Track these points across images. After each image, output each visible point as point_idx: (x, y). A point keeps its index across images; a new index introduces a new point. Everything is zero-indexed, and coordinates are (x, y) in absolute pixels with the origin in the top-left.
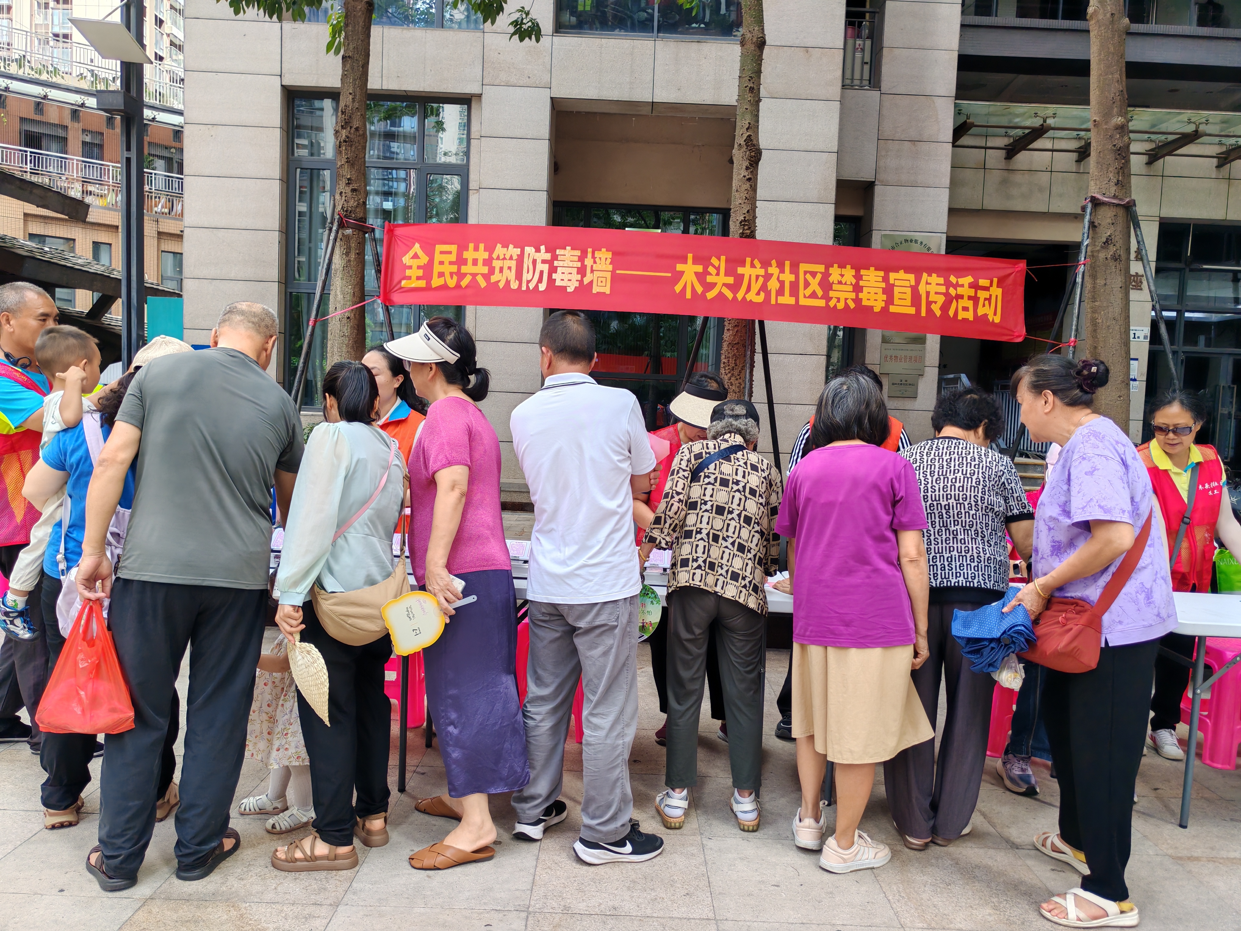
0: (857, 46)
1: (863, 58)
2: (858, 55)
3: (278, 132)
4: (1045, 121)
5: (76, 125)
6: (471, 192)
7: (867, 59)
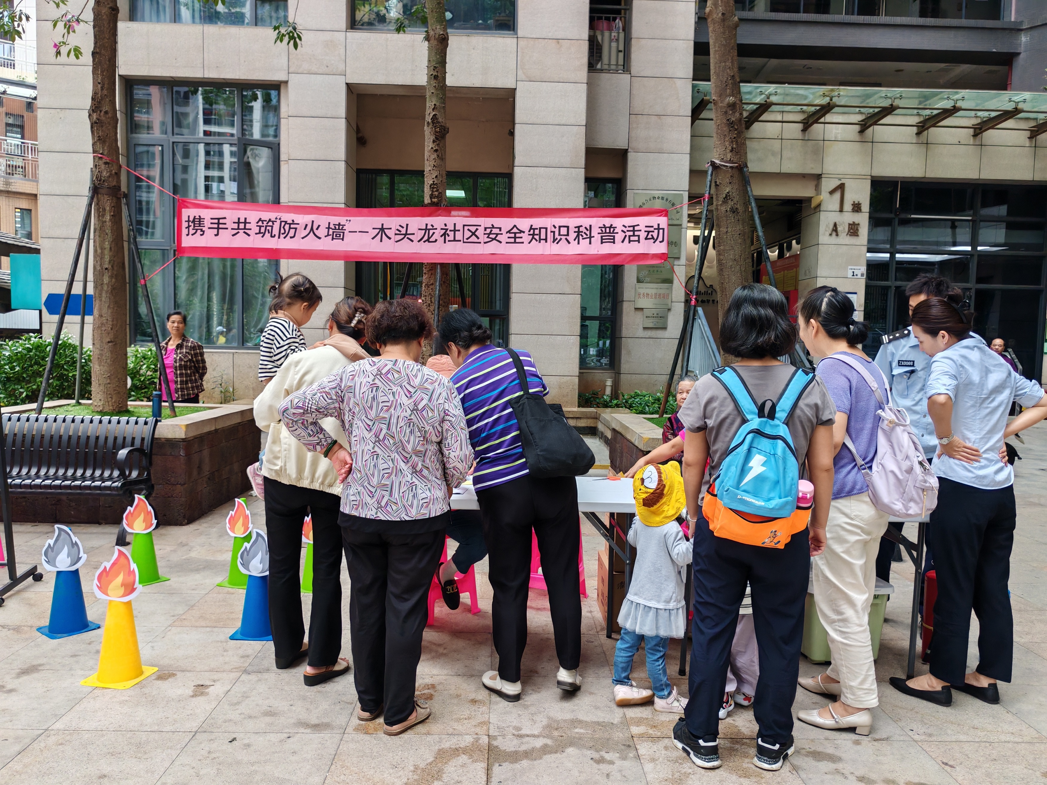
0: (613, 37)
1: (618, 47)
2: (614, 45)
4: (768, 98)
6: (280, 163)
7: (621, 48)
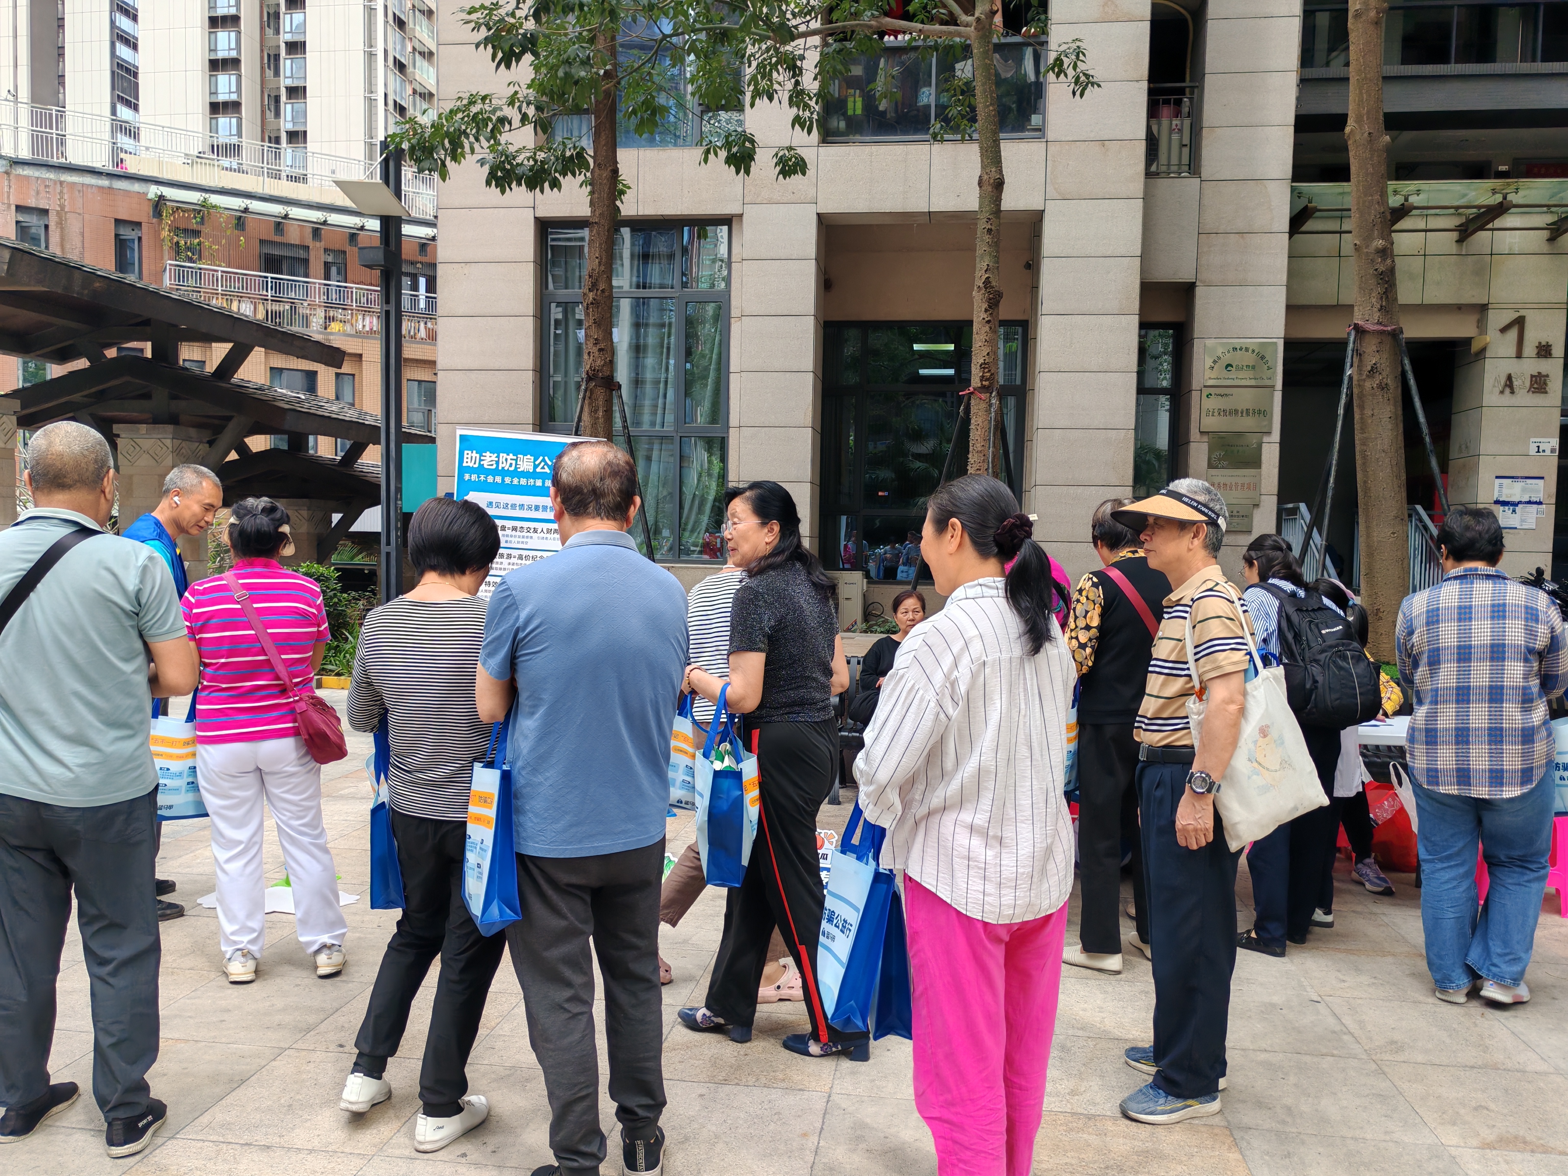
0: (1174, 127)
1: (1181, 139)
2: (1175, 137)
3: (531, 266)
4: (1406, 200)
5: (318, 244)
6: (732, 320)
7: (1186, 141)
